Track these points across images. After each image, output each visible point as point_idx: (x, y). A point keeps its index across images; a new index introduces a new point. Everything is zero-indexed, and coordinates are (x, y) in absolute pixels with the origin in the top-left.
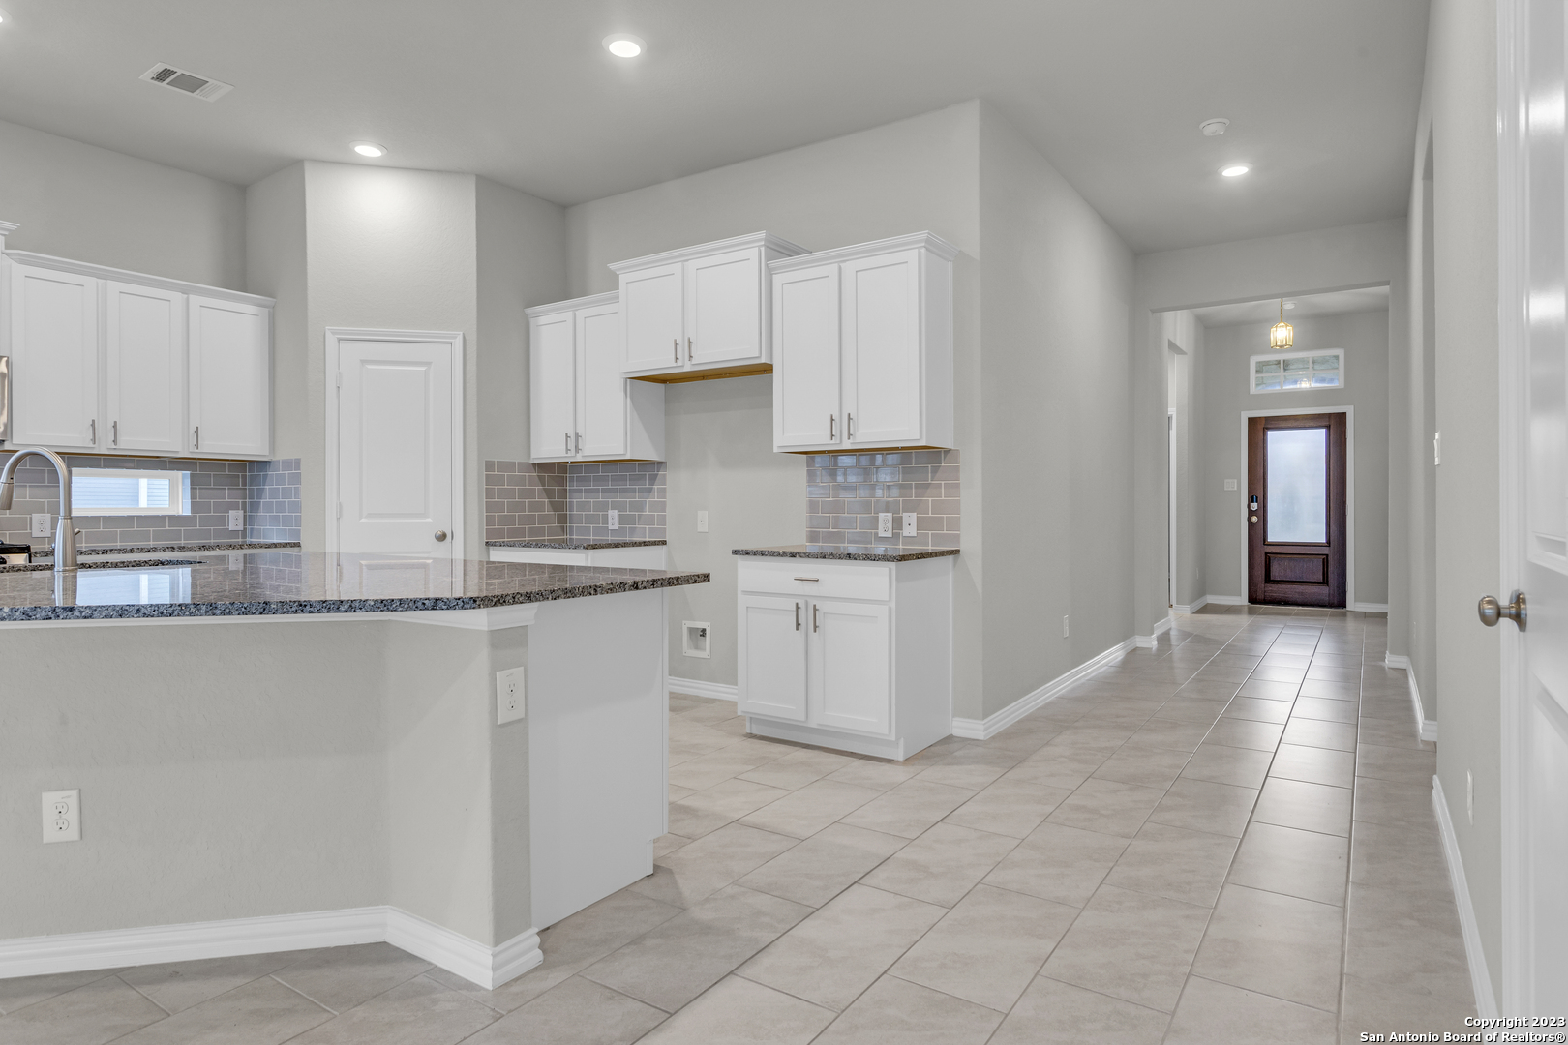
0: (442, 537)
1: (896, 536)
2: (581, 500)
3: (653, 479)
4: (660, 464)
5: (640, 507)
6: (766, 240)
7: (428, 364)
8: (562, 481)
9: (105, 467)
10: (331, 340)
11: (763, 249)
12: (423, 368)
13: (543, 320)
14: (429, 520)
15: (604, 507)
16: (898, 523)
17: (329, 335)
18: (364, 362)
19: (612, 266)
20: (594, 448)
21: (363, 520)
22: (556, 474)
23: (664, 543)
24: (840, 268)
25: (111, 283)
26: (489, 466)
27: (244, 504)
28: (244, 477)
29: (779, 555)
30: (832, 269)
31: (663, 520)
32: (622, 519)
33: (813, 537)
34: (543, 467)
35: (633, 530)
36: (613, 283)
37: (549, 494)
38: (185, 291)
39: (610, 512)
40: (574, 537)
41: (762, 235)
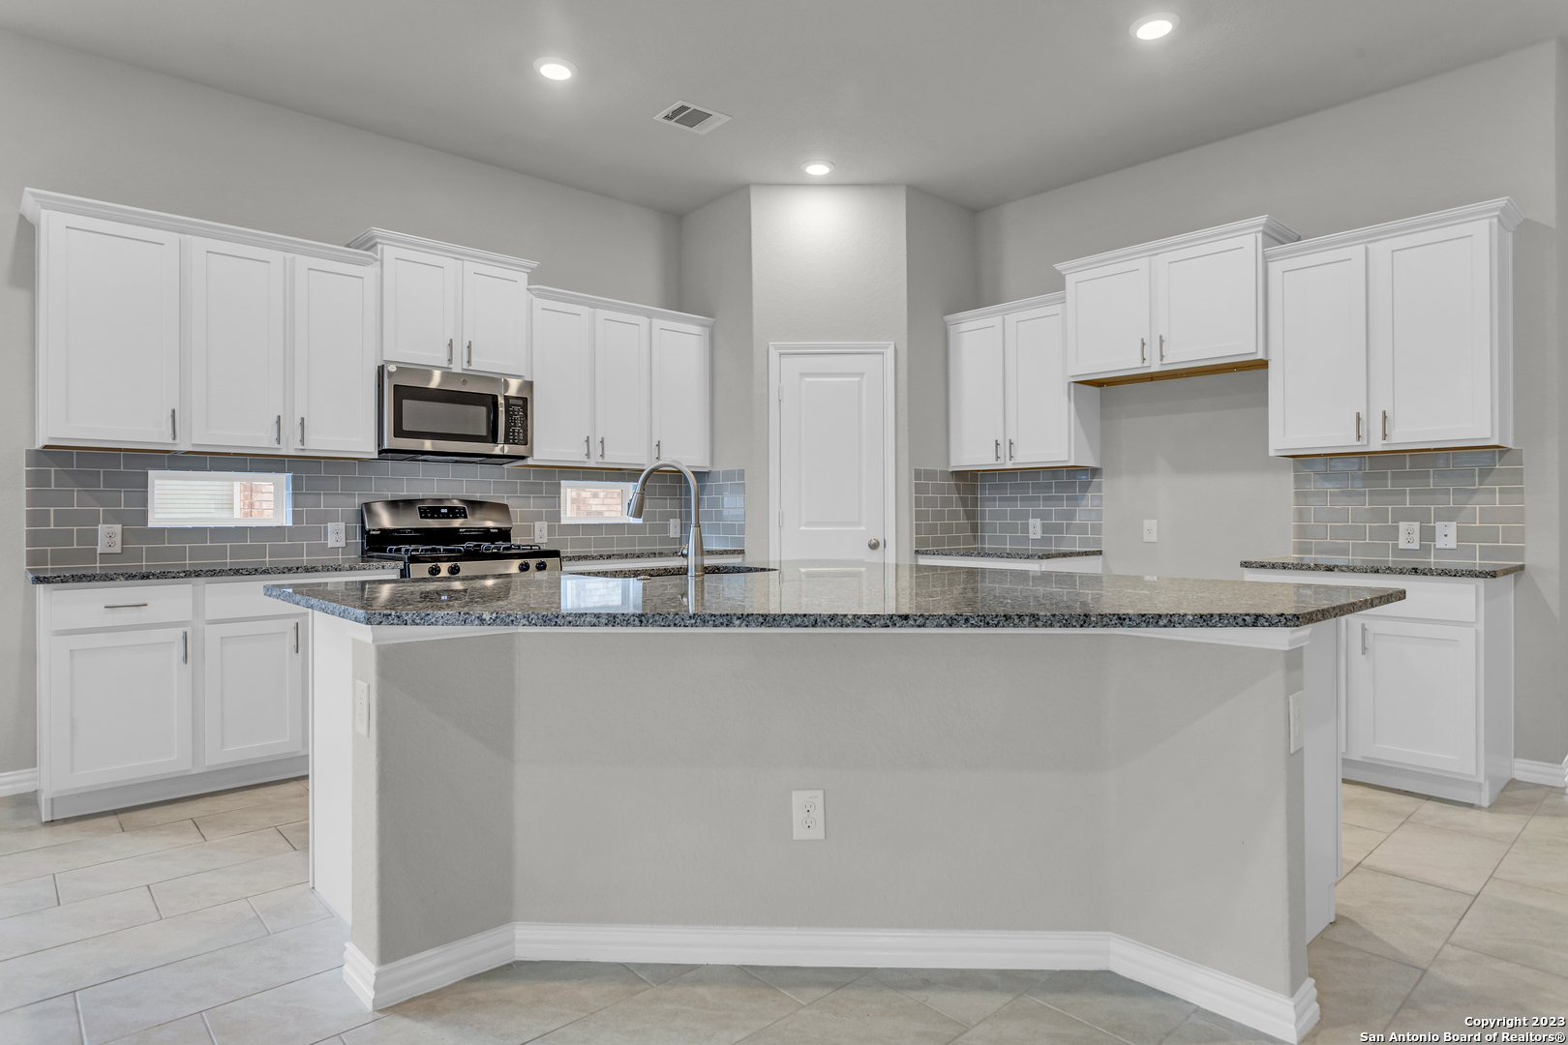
0: (874, 546)
1: (1424, 549)
2: (994, 509)
3: (1085, 487)
4: (1095, 472)
5: (1071, 515)
6: (1266, 225)
7: (861, 374)
8: (973, 490)
9: (584, 479)
10: (774, 354)
11: (1260, 235)
12: (857, 379)
13: (964, 327)
14: (863, 528)
15: (1025, 515)
16: (1428, 534)
17: (771, 349)
18: (803, 375)
19: (1058, 267)
20: (1027, 456)
21: (802, 528)
22: (969, 481)
23: (1100, 553)
24: (1367, 248)
25: (599, 311)
26: (918, 474)
27: (681, 512)
28: (681, 487)
29: (1309, 568)
30: (1357, 252)
31: (1097, 529)
32: (1045, 528)
33: (1302, 548)
34: (960, 475)
35: (1059, 541)
36: (1058, 284)
37: (964, 502)
38: (650, 315)
39: (1031, 521)
40: (987, 546)
41: (1263, 219)
